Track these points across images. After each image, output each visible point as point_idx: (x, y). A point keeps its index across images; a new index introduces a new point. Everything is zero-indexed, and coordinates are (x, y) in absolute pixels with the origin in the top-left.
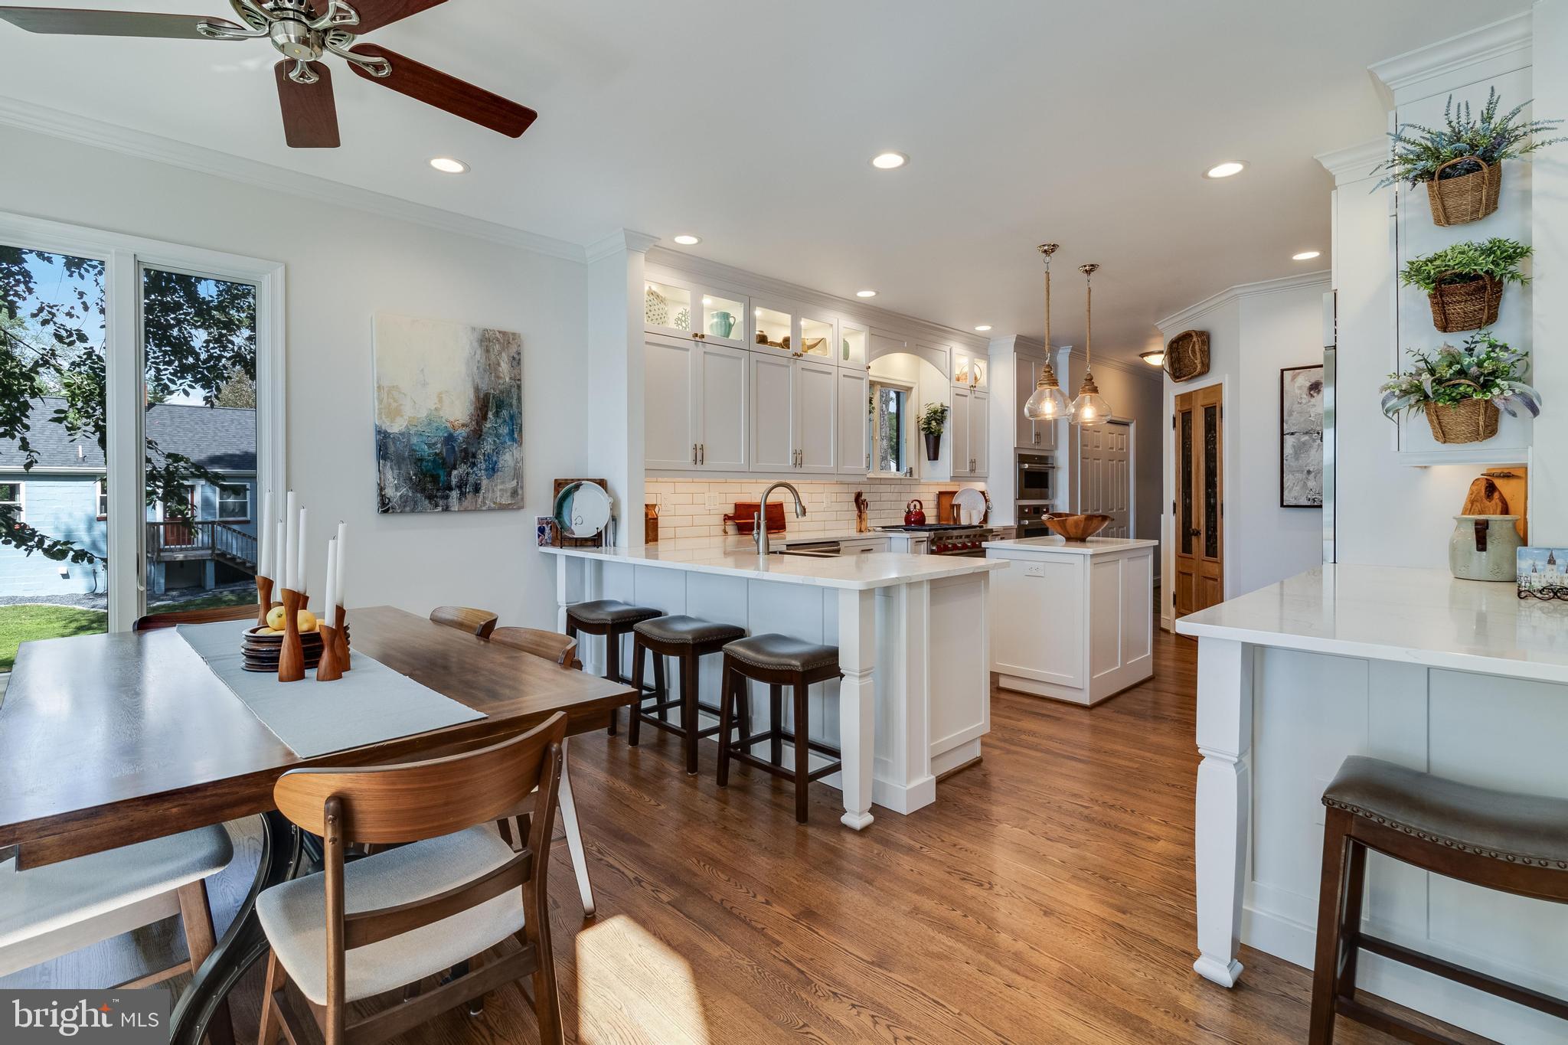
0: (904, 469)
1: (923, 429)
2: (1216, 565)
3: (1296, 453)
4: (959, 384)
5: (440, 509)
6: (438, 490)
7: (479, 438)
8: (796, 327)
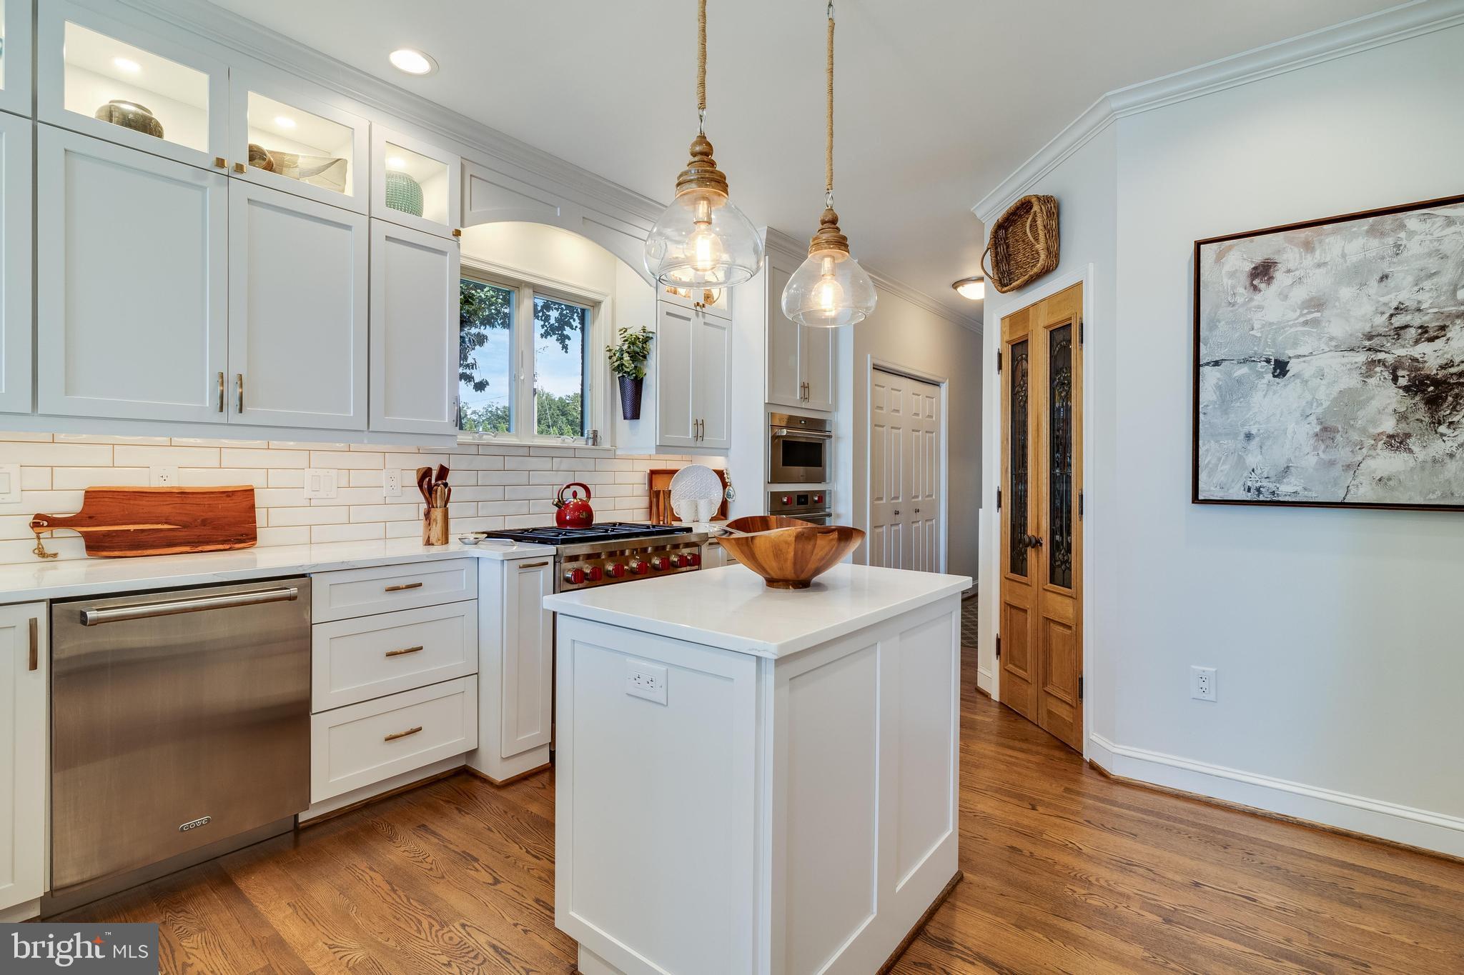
0: (587, 432)
1: (617, 369)
2: (1069, 601)
3: (1223, 401)
4: (677, 298)
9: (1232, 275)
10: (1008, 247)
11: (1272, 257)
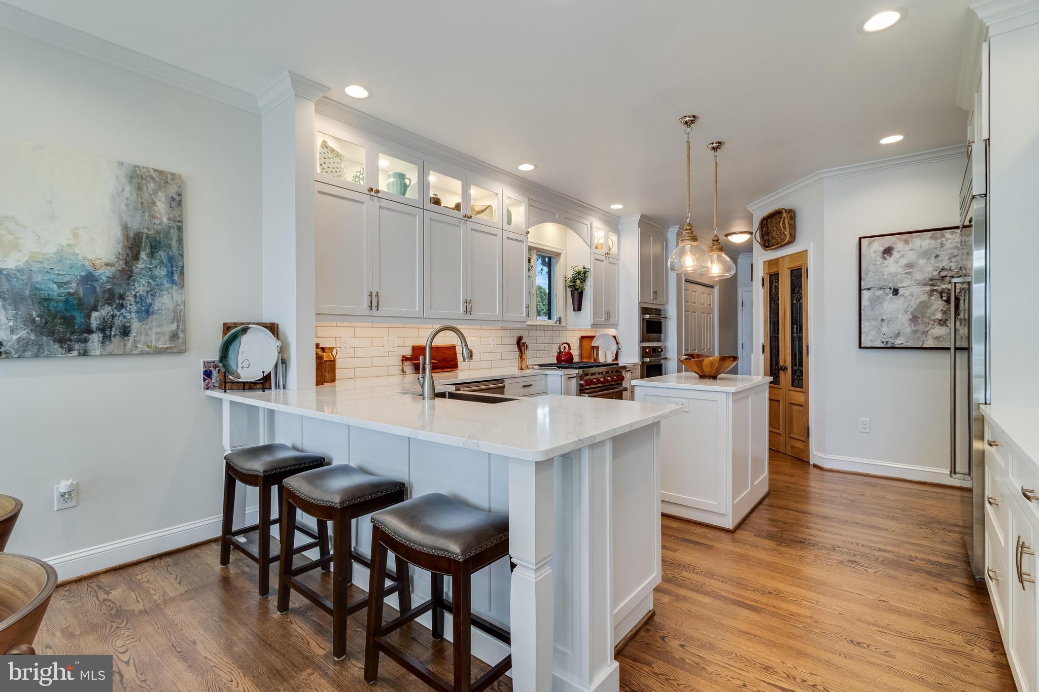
0: (555, 318)
1: (570, 286)
2: (802, 394)
3: (871, 304)
4: (598, 251)
5: (75, 353)
6: (73, 333)
7: (128, 279)
8: (465, 194)
9: (875, 252)
10: (768, 228)
11: (892, 245)
